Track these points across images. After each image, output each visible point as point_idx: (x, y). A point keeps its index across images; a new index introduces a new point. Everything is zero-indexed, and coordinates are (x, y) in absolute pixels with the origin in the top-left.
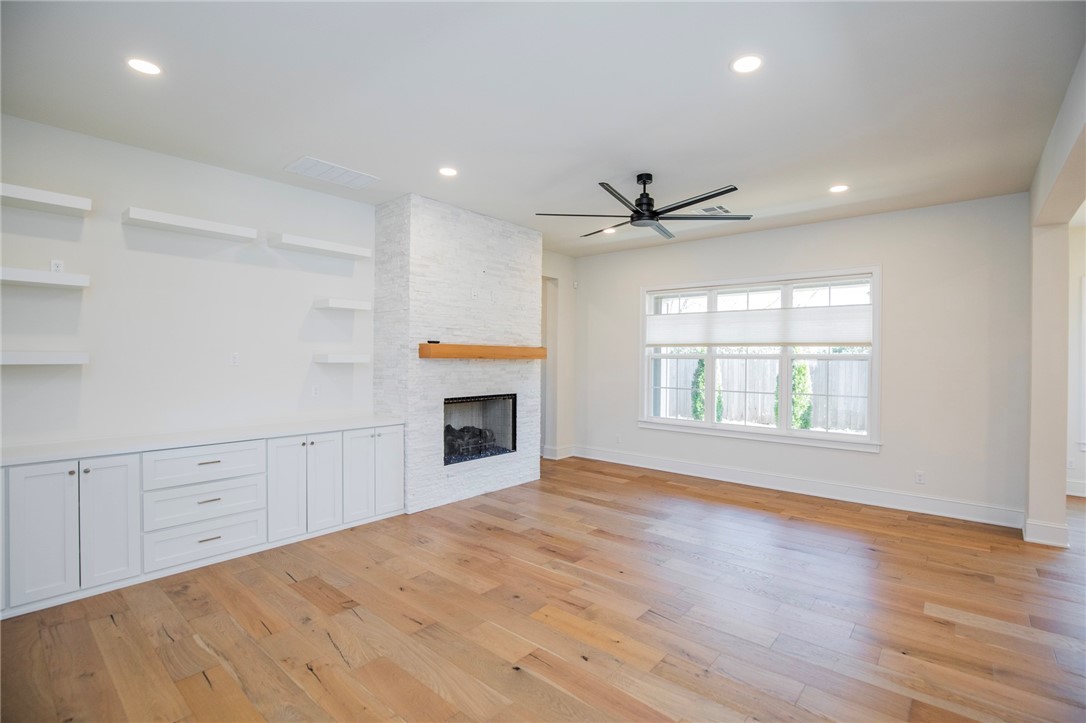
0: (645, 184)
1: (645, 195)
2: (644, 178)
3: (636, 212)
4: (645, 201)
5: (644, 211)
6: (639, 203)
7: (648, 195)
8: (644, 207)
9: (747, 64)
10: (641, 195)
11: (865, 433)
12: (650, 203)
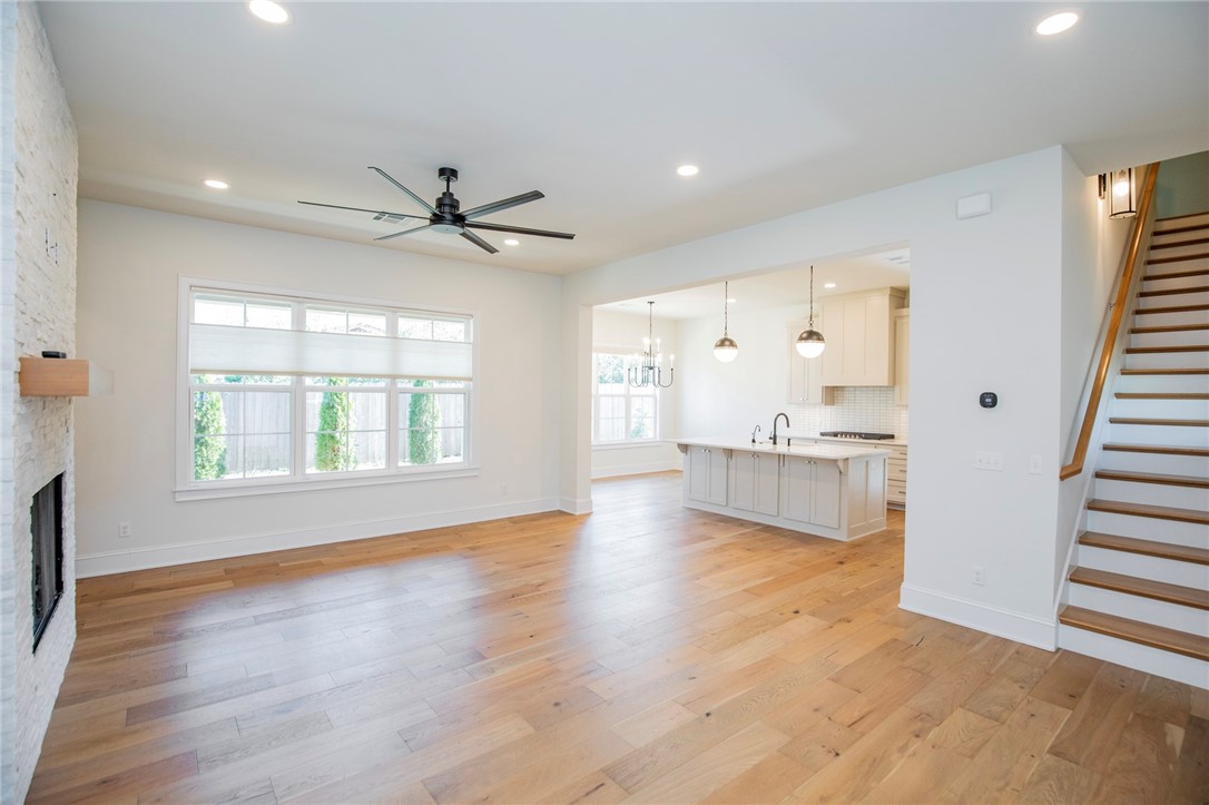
0: (448, 181)
1: (448, 194)
2: (448, 174)
3: (435, 215)
4: (447, 201)
5: (448, 213)
6: (440, 203)
7: (452, 195)
8: (447, 209)
9: (688, 171)
10: (444, 194)
11: (459, 459)
12: (455, 205)
